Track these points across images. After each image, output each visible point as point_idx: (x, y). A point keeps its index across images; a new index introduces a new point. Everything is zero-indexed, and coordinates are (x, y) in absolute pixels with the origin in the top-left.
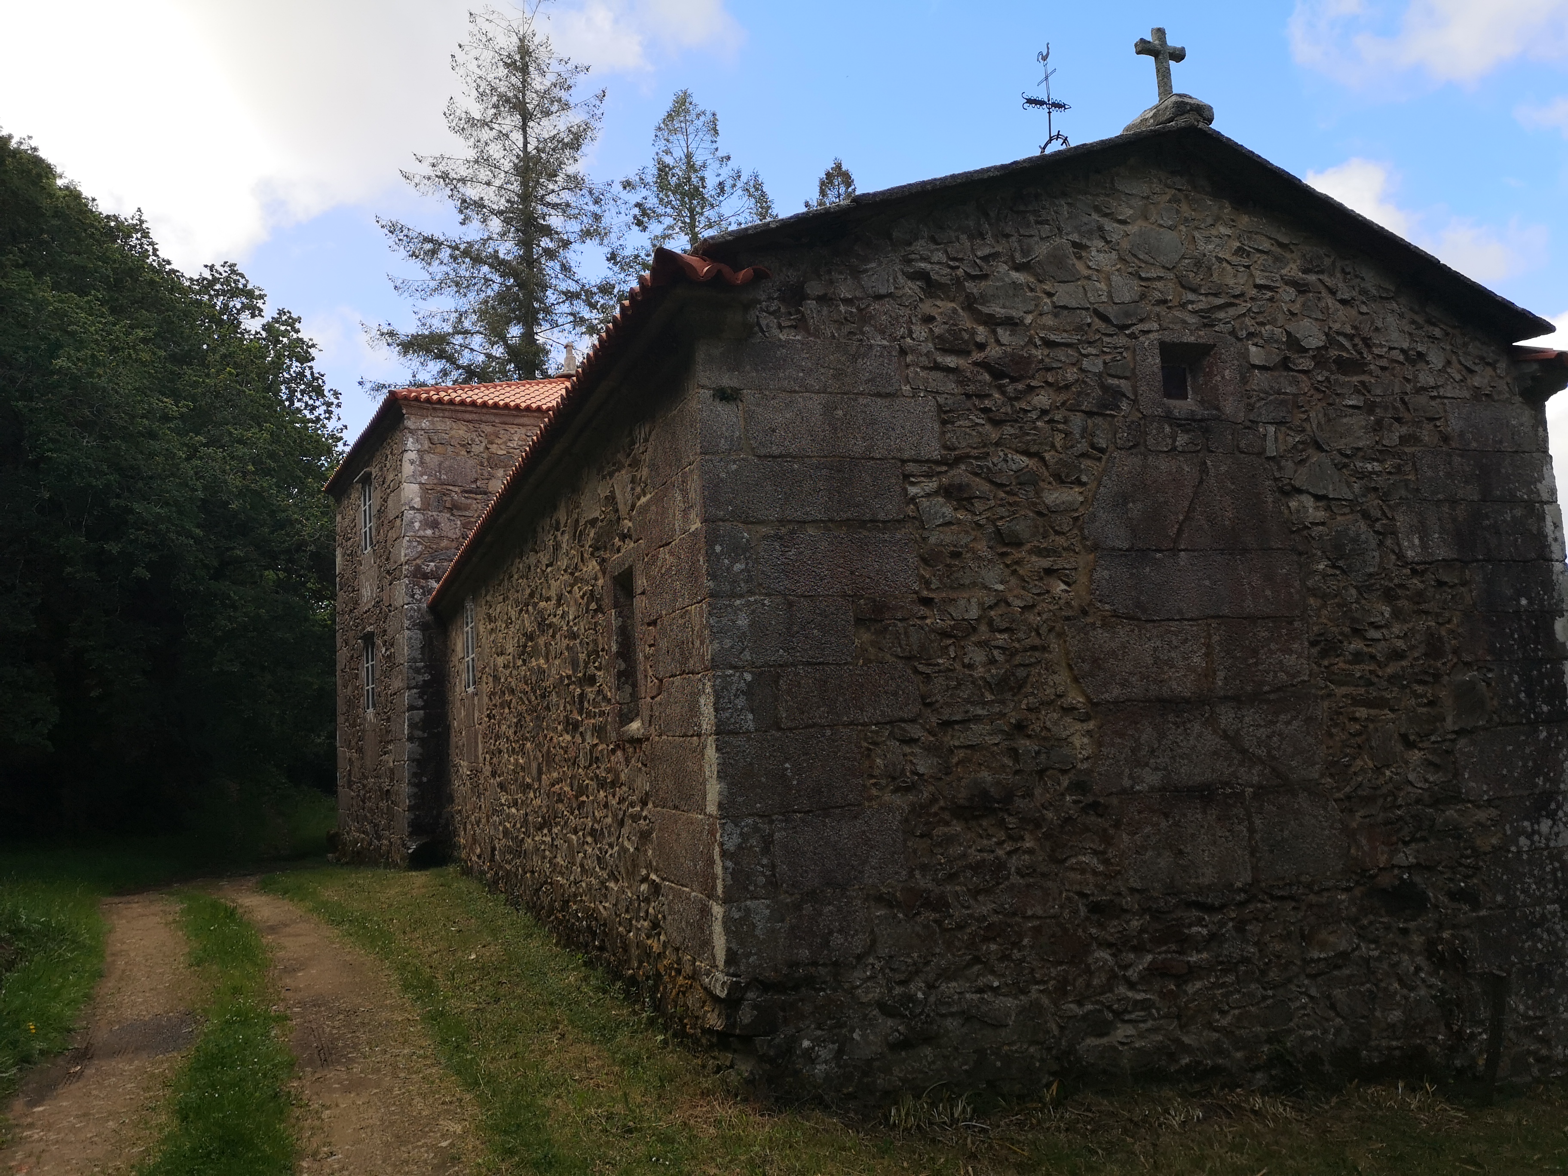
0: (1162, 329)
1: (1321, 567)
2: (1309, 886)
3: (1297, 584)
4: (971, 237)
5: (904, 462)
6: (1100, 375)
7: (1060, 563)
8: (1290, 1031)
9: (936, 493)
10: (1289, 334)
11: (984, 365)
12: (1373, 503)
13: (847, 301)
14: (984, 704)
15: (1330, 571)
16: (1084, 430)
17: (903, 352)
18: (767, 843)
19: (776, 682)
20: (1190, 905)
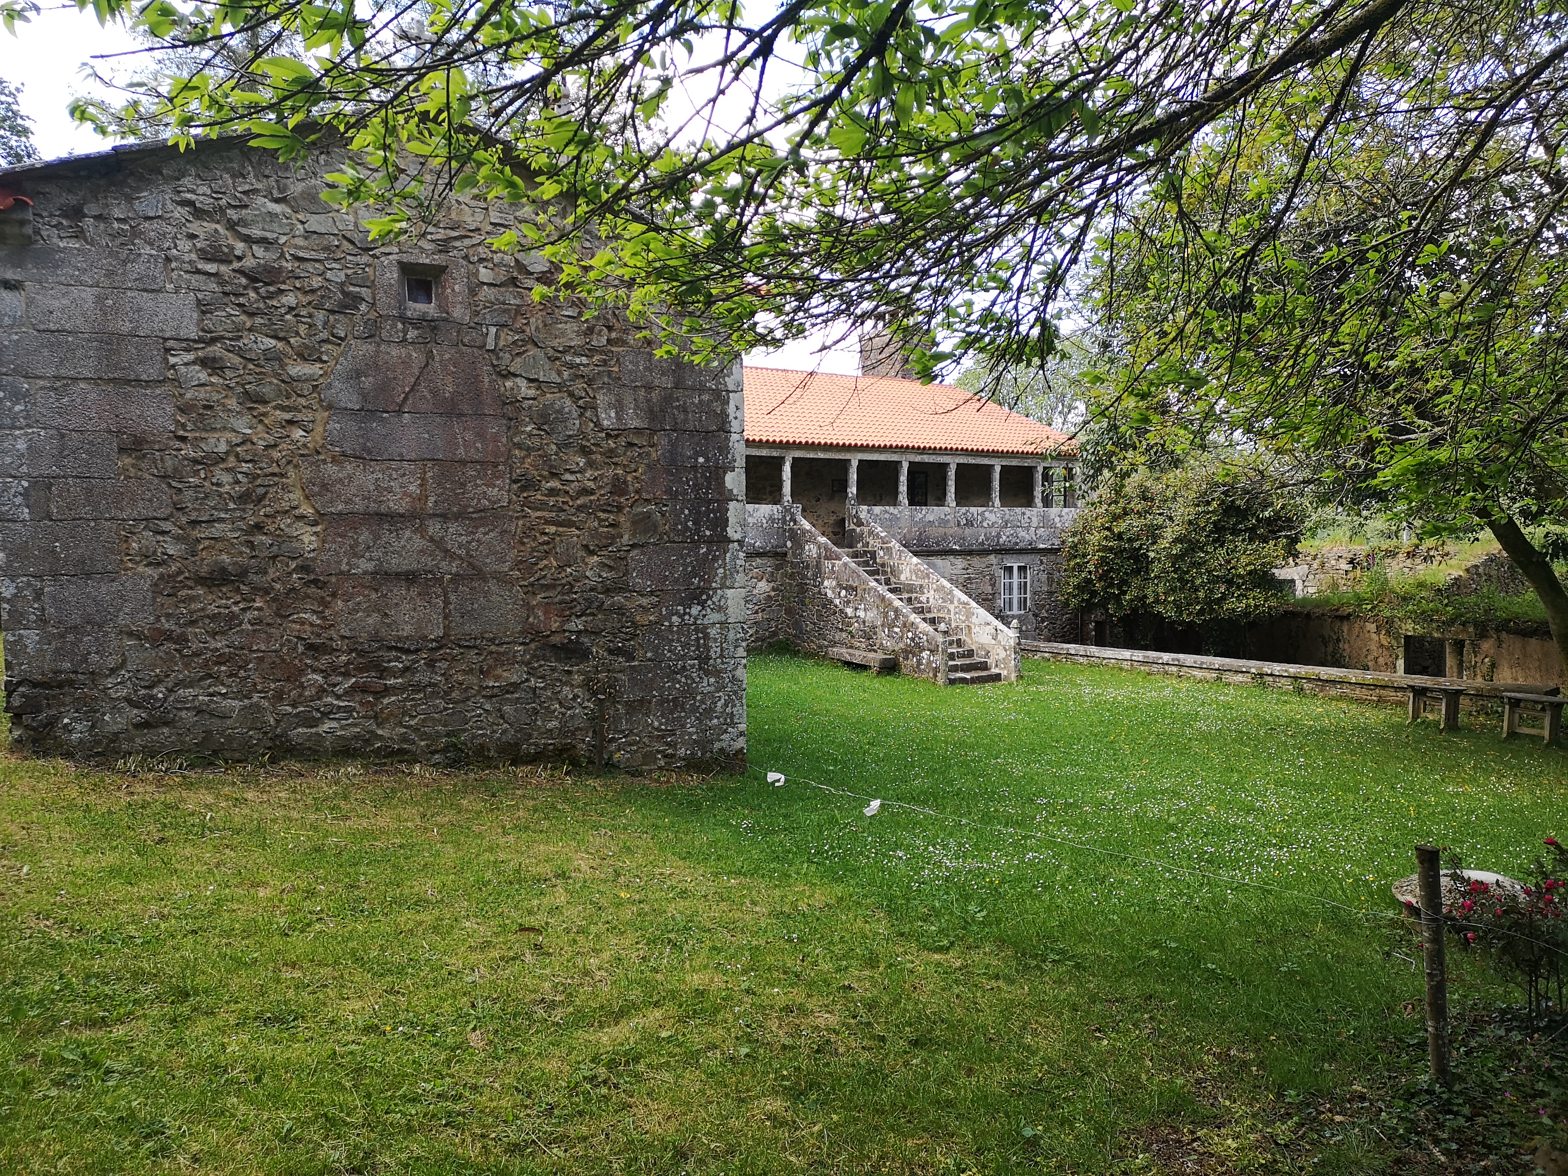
0: (401, 251)
1: (529, 429)
2: (492, 640)
3: (504, 440)
4: (233, 176)
5: (166, 340)
6: (342, 284)
7: (299, 417)
8: (465, 730)
9: (194, 363)
10: (517, 260)
11: (240, 272)
12: (579, 387)
13: (118, 220)
14: (227, 511)
15: (535, 432)
16: (326, 323)
17: (168, 260)
18: (38, 595)
19: (49, 488)
20: (391, 648)
